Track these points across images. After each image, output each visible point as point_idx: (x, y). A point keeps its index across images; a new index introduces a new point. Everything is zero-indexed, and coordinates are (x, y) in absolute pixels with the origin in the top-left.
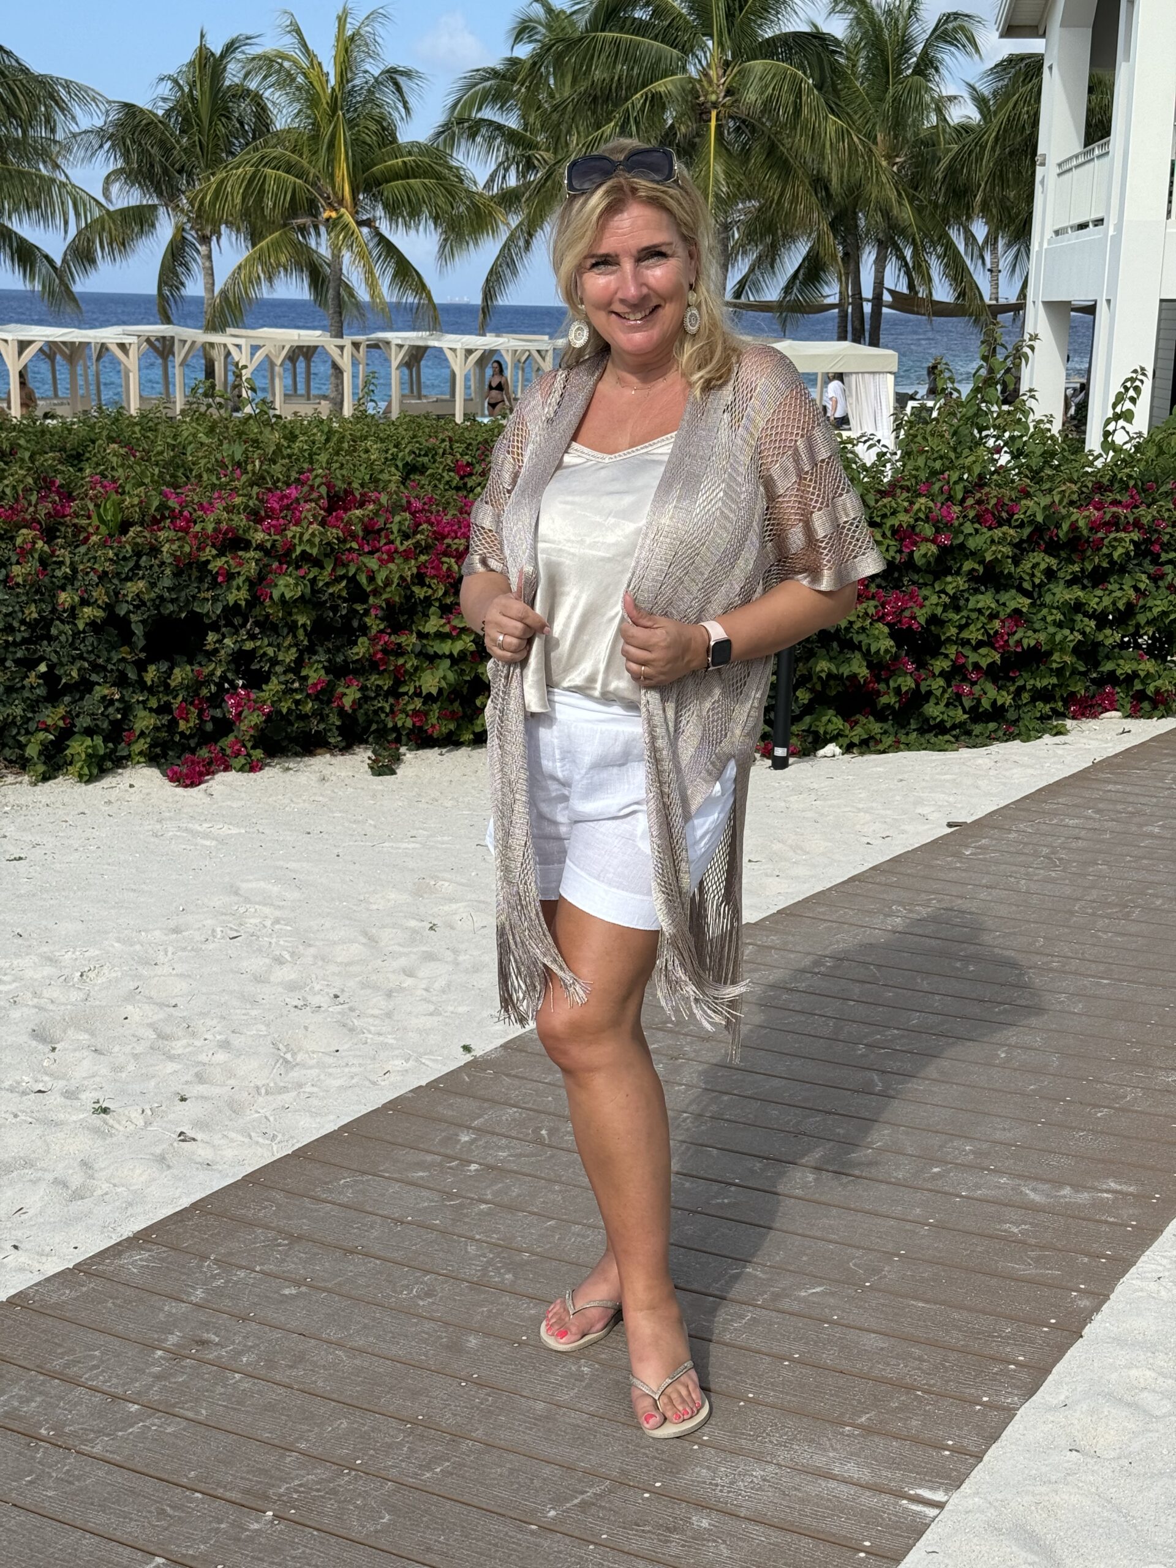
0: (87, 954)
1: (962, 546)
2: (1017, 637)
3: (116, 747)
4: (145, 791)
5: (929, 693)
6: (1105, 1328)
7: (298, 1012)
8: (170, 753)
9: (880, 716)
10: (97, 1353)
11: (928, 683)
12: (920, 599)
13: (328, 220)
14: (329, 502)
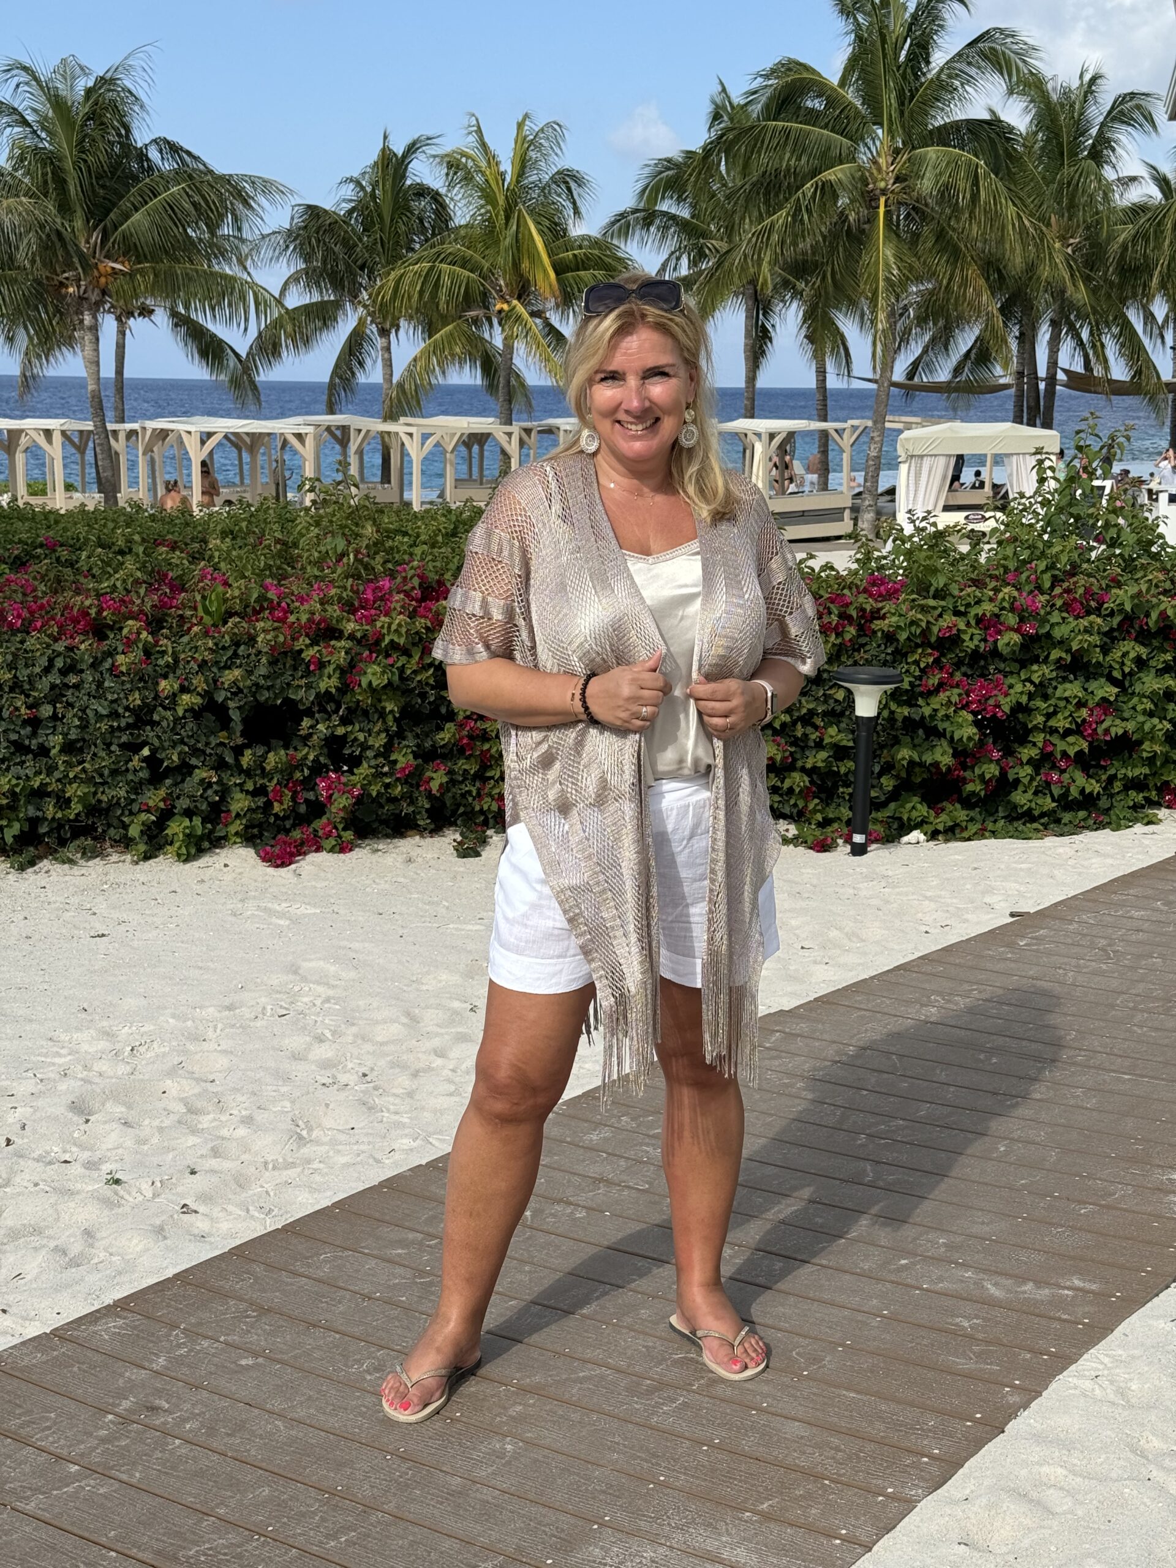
0: (142, 1029)
1: (1048, 635)
2: (1105, 725)
3: (214, 828)
4: (238, 870)
5: (1017, 781)
6: (1030, 1425)
7: (325, 1089)
8: (266, 834)
9: (968, 803)
10: (52, 1415)
11: (1016, 771)
12: (1005, 687)
13: (500, 312)
14: (422, 593)
